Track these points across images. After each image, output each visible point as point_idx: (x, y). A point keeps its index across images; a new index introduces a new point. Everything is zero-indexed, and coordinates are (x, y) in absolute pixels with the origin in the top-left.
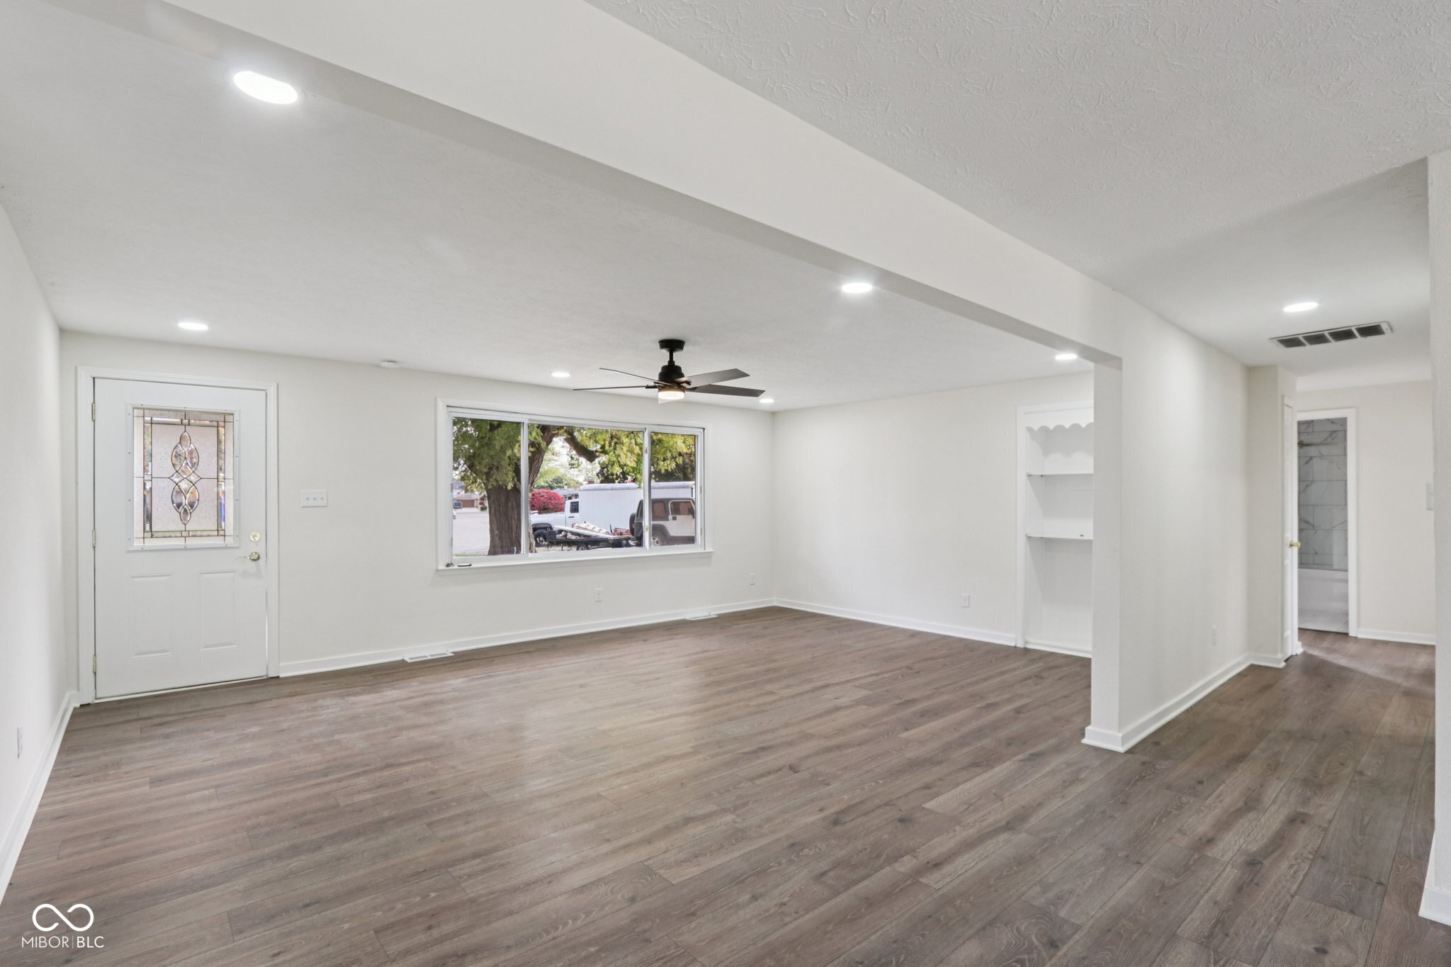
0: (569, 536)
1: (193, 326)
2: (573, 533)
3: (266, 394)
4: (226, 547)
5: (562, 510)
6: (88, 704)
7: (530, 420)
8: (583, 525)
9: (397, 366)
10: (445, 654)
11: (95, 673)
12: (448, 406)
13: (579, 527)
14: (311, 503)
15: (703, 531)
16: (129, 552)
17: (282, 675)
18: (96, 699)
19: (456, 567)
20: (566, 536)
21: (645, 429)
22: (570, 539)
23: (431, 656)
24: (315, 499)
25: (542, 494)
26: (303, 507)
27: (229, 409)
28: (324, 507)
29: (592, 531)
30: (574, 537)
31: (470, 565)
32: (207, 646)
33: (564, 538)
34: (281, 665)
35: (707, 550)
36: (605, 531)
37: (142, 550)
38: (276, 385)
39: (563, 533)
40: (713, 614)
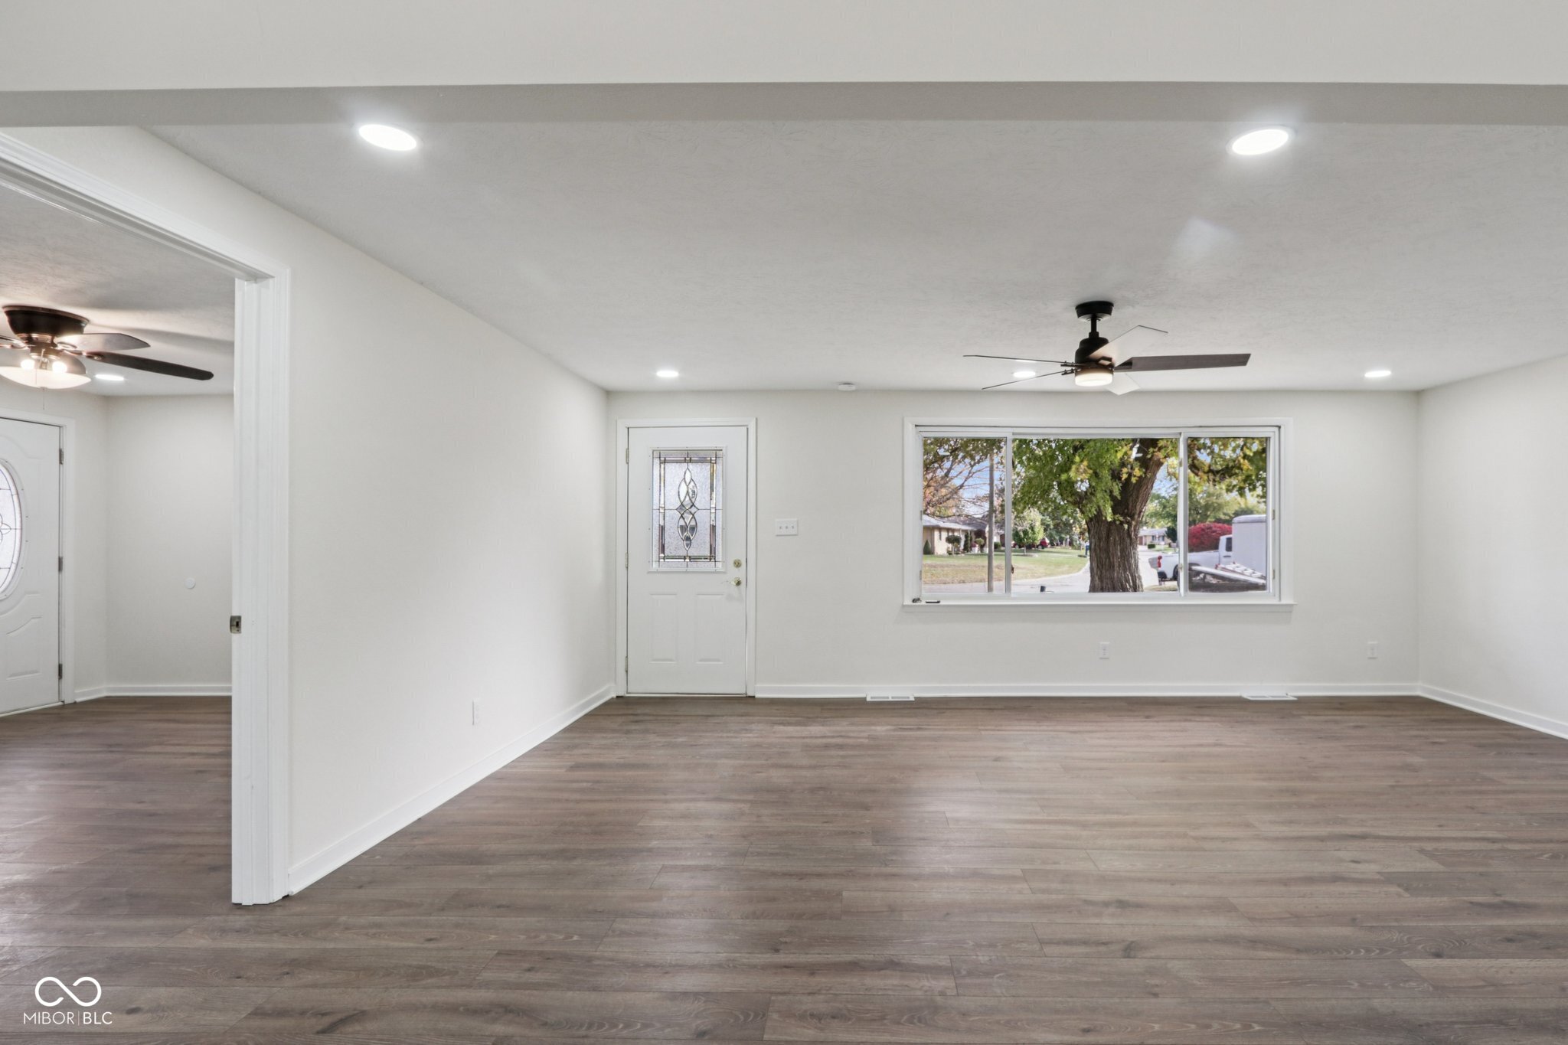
0: (1209, 579)
1: (668, 374)
2: (1214, 576)
3: (748, 429)
4: (716, 572)
5: (1215, 547)
6: (622, 697)
7: (1013, 434)
8: (1231, 567)
9: (853, 388)
10: (908, 698)
11: (627, 672)
12: (916, 426)
13: (1224, 569)
14: (784, 531)
15: (1278, 573)
16: (649, 572)
17: (758, 695)
18: (627, 693)
19: (923, 603)
20: (1205, 577)
21: (1180, 434)
22: (1208, 583)
23: (893, 698)
24: (787, 527)
25: (1214, 529)
26: (778, 536)
27: (719, 446)
28: (795, 535)
29: (1242, 574)
30: (1214, 581)
31: (938, 602)
32: (701, 661)
33: (1201, 582)
34: (758, 685)
35: (1283, 602)
36: (1259, 574)
37: (657, 572)
38: (755, 419)
39: (1202, 576)
40: (1291, 695)
